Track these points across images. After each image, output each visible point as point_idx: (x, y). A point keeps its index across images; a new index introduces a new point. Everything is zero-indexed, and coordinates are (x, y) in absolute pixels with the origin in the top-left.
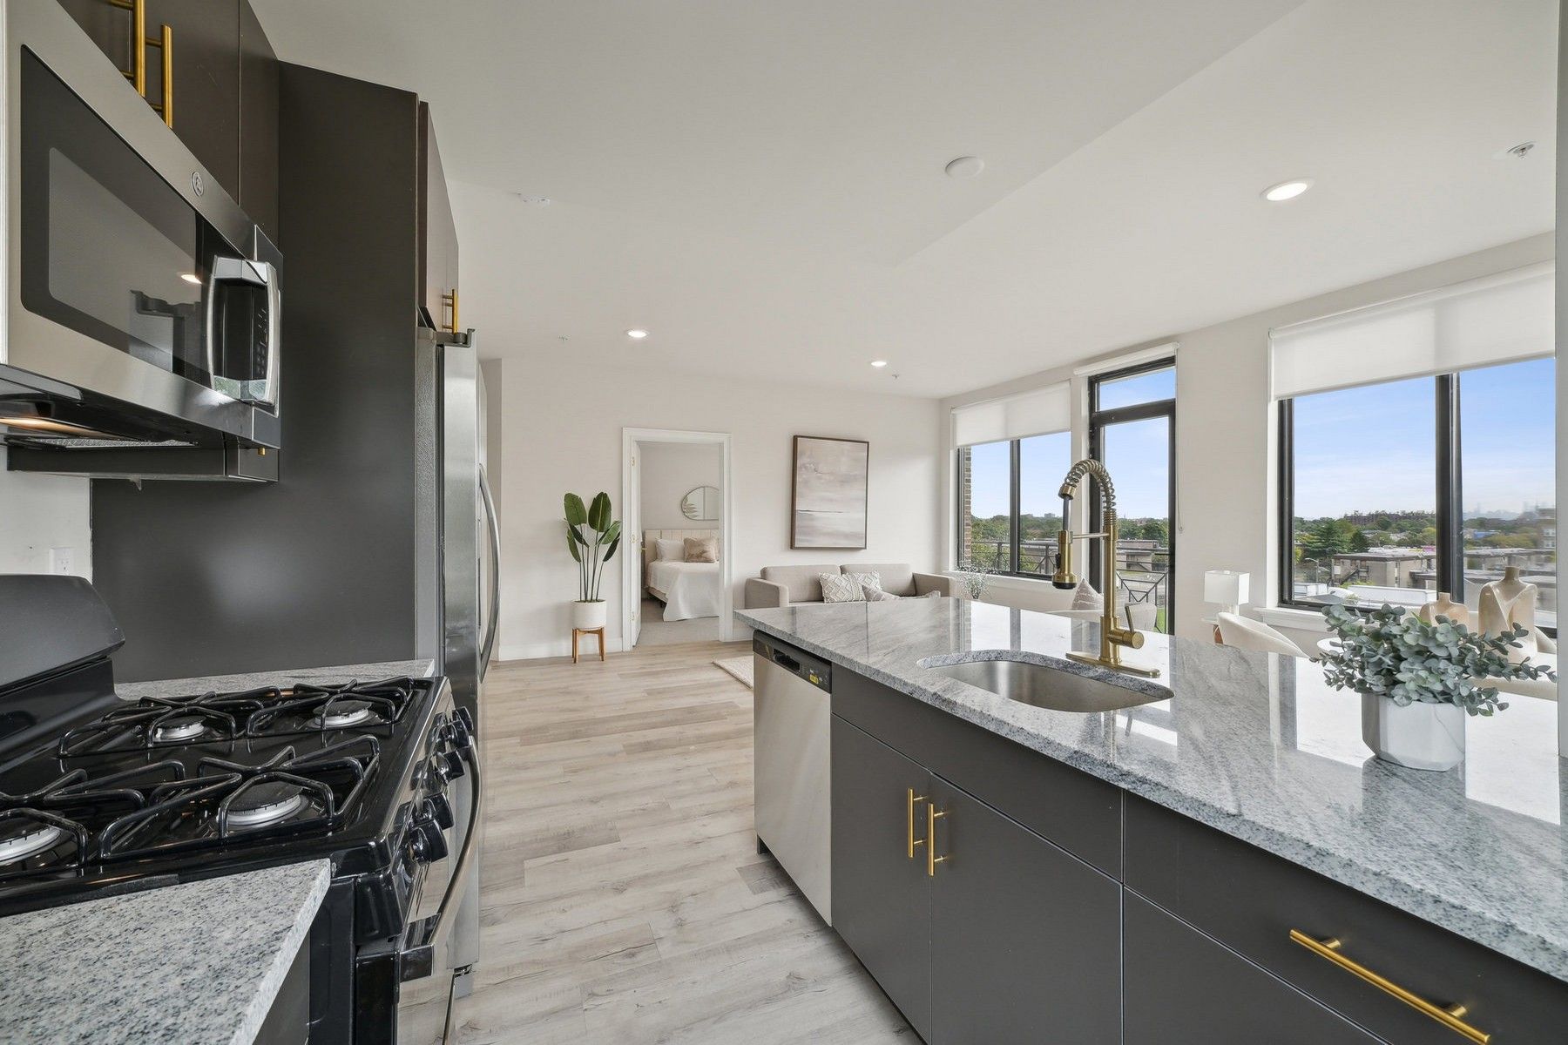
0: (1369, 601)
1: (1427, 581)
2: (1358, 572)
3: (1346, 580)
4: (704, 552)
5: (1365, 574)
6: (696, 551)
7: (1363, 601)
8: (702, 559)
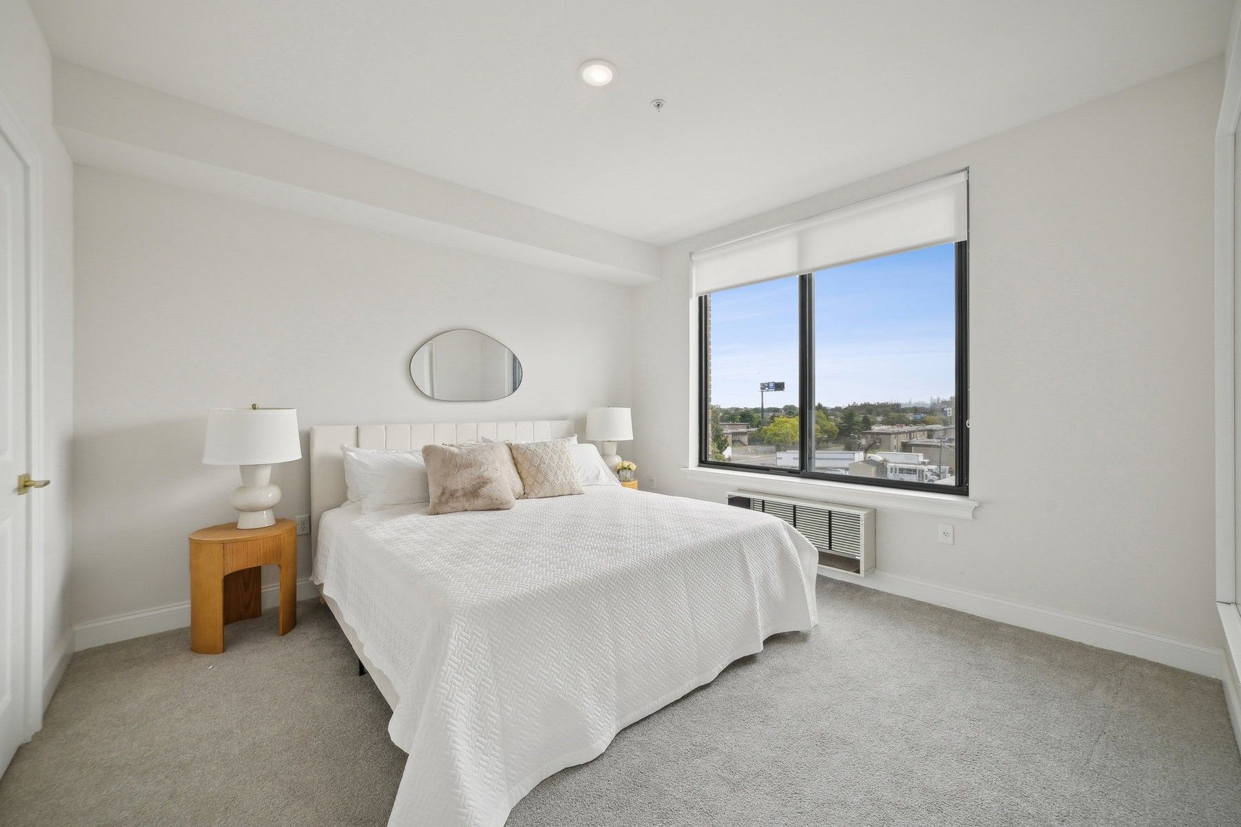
0: (895, 463)
1: (913, 448)
2: (875, 443)
3: (868, 448)
4: (483, 482)
5: (879, 444)
6: (461, 481)
7: (892, 463)
8: (479, 503)
